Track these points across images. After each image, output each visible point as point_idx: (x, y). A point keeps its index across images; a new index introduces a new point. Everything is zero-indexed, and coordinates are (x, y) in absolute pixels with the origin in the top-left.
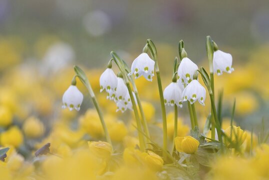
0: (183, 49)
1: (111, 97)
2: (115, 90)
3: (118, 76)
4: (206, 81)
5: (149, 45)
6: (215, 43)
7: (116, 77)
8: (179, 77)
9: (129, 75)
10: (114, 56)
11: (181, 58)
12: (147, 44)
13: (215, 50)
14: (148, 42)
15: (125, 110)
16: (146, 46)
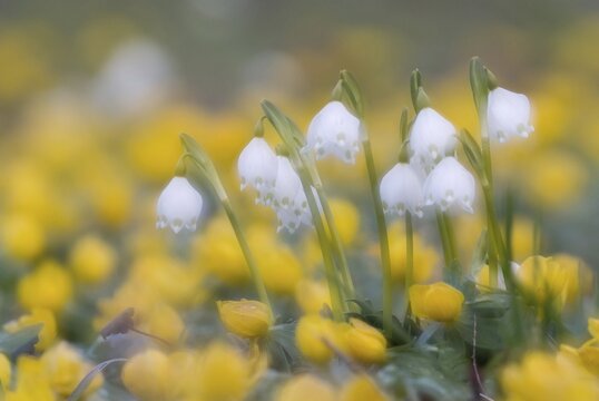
0: (421, 88)
1: (265, 200)
2: (274, 185)
3: (278, 154)
4: (474, 158)
5: (344, 84)
6: (489, 72)
7: (274, 155)
8: (413, 153)
9: (302, 150)
10: (269, 110)
11: (417, 109)
12: (340, 81)
13: (492, 87)
14: (342, 77)
15: (297, 227)
16: (339, 85)
